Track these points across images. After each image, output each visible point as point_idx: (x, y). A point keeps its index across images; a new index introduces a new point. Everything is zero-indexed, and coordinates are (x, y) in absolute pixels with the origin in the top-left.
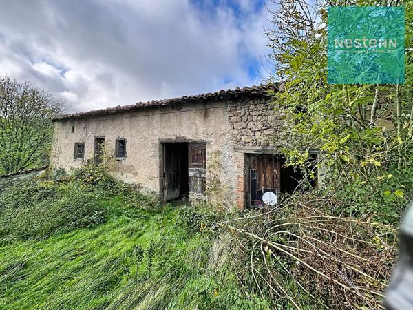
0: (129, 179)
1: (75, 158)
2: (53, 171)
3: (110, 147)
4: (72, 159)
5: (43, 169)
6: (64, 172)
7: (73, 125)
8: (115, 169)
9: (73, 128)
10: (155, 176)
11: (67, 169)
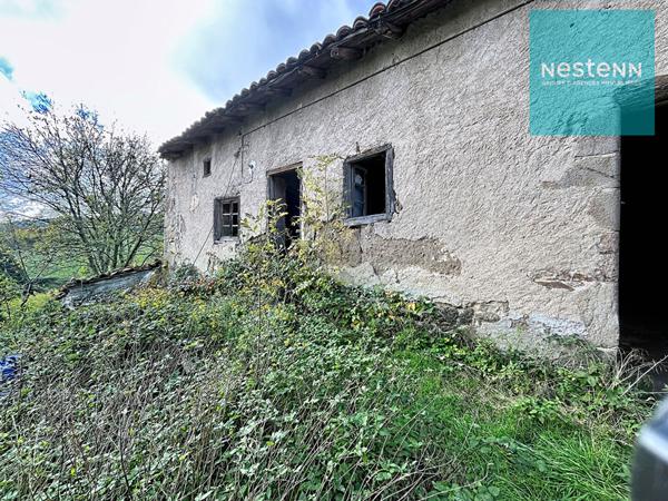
0: (417, 284)
1: (217, 238)
2: (170, 272)
3: (323, 187)
4: (211, 239)
5: (151, 268)
6: (193, 271)
7: (204, 157)
8: (350, 256)
9: (207, 166)
10: (589, 265)
11: (202, 267)
